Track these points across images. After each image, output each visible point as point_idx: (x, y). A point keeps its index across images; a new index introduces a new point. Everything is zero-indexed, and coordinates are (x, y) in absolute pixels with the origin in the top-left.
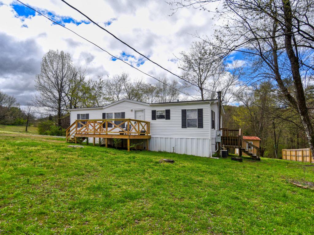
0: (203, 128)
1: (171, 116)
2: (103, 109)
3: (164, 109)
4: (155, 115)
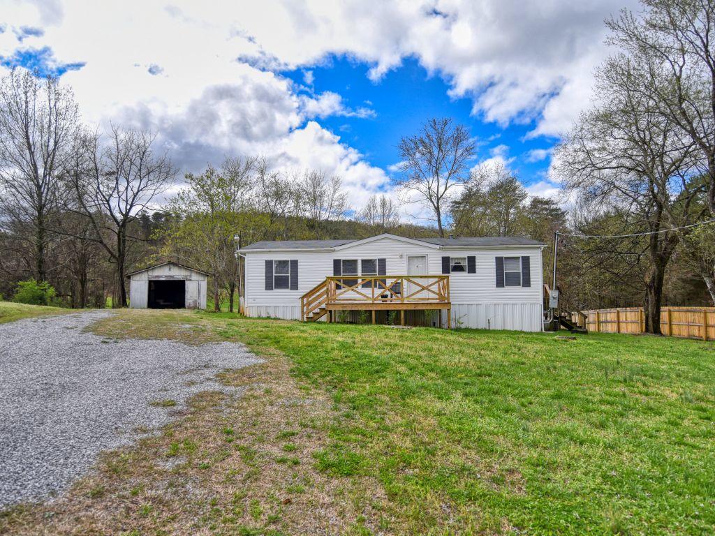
0: (530, 286)
1: (477, 267)
2: (334, 251)
3: (465, 254)
4: (448, 266)
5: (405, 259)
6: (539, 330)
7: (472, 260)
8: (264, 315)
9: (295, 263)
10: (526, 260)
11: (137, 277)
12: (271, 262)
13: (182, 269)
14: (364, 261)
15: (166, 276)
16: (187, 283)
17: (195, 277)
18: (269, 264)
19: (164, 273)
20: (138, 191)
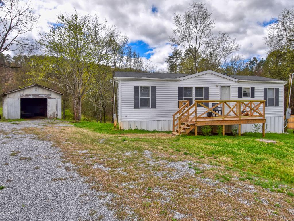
0: (278, 106)
1: (255, 94)
2: (179, 80)
3: (249, 86)
4: (241, 93)
5: (219, 87)
6: (281, 133)
7: (253, 89)
8: (133, 128)
9: (154, 89)
10: (277, 90)
11: (12, 96)
12: (138, 87)
13: (45, 90)
14: (196, 88)
15: (33, 95)
16: (48, 100)
17: (53, 96)
18: (136, 88)
19: (32, 93)
20: (10, 29)
